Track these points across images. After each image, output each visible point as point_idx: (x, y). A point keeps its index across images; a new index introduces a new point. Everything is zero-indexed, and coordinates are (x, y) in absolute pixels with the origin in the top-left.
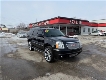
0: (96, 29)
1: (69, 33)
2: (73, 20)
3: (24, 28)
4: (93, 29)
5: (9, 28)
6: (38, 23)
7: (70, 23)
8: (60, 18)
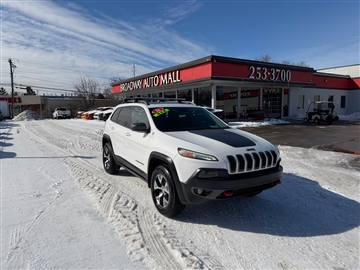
0: (343, 98)
1: (248, 111)
2: (262, 67)
3: (93, 95)
4: (331, 98)
5: (44, 96)
6: (142, 78)
7: (251, 77)
8: (217, 61)
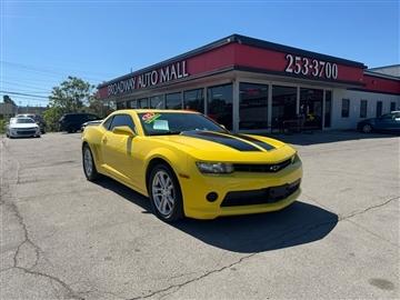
2: (302, 57)
4: (380, 104)
6: (136, 76)
7: (288, 70)
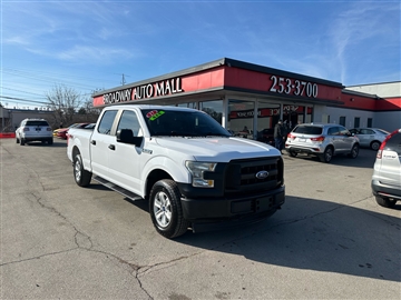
0: (370, 121)
2: (285, 78)
3: (71, 109)
4: (357, 120)
6: (131, 87)
7: (273, 90)
8: (231, 66)
